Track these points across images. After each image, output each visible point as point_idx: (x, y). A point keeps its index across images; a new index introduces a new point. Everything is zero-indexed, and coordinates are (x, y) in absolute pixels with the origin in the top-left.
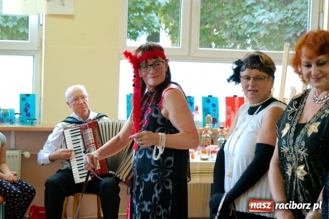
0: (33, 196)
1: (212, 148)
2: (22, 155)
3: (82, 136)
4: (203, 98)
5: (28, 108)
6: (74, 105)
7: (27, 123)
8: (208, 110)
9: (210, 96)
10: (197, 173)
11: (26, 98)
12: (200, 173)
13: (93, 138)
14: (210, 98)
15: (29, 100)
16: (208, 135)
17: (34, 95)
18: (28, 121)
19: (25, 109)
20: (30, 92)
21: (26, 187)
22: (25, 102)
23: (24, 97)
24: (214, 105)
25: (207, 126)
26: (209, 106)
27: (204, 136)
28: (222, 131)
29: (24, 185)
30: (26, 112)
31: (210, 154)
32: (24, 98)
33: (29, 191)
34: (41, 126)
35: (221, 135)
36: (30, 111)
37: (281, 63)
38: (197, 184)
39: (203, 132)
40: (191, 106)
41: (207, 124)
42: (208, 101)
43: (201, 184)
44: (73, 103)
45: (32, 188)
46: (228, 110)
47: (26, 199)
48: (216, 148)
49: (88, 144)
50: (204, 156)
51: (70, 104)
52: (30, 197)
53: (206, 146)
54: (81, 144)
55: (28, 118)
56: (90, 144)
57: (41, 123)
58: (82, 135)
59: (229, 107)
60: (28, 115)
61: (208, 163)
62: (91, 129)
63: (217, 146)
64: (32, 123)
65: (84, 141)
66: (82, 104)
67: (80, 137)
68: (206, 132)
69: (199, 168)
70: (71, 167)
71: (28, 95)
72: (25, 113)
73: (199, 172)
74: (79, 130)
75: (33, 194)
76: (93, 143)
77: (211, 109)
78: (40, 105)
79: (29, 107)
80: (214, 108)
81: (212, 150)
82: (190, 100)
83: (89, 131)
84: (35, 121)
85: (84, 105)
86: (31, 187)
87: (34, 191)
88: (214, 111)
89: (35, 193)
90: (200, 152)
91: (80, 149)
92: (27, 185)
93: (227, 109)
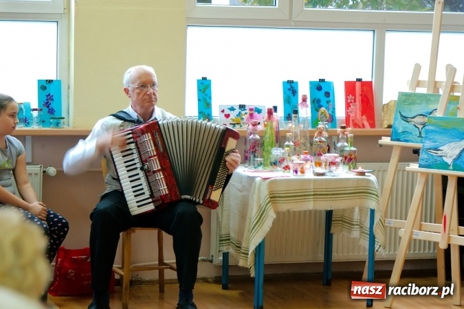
0: (66, 233)
1: (330, 157)
2: (44, 172)
3: (137, 145)
4: (311, 83)
5: (50, 101)
6: (139, 94)
7: (51, 123)
8: (319, 101)
9: (322, 81)
10: (309, 195)
11: (47, 86)
12: (314, 195)
13: (154, 148)
14: (322, 84)
15: (51, 90)
16: (323, 139)
17: (59, 81)
18: (52, 120)
19: (47, 103)
20: (54, 78)
21: (55, 220)
22: (46, 92)
23: (45, 84)
24: (327, 94)
25: (321, 125)
26: (321, 95)
27: (317, 140)
28: (343, 133)
29: (52, 216)
30: (48, 107)
31: (327, 167)
32: (44, 86)
33: (60, 225)
34: (71, 128)
35: (343, 138)
36: (53, 105)
37: (431, 29)
38: (310, 211)
39: (316, 135)
40: (294, 95)
41: (320, 123)
42: (319, 88)
43: (316, 211)
44: (138, 91)
45: (64, 221)
46: (349, 101)
47: (55, 236)
48: (336, 157)
49: (147, 157)
50: (319, 170)
51: (130, 92)
52: (62, 233)
53: (320, 155)
54: (136, 156)
55: (52, 116)
56: (150, 157)
57: (71, 124)
58: (136, 143)
59: (351, 96)
60: (51, 111)
61: (325, 179)
62: (149, 134)
63: (336, 155)
64: (58, 124)
65: (139, 152)
66: (150, 96)
67: (133, 146)
68: (320, 133)
69: (312, 187)
70: (122, 187)
71: (50, 81)
72: (46, 110)
73: (312, 193)
74: (131, 136)
75: (66, 229)
76: (154, 156)
77: (324, 100)
78: (68, 97)
79: (52, 100)
80: (328, 99)
81: (330, 160)
82: (292, 87)
83: (147, 137)
84: (62, 120)
85: (153, 96)
86: (62, 219)
87: (66, 225)
88: (328, 102)
89: (68, 228)
90: (313, 164)
91: (135, 164)
92: (56, 216)
93: (347, 99)
